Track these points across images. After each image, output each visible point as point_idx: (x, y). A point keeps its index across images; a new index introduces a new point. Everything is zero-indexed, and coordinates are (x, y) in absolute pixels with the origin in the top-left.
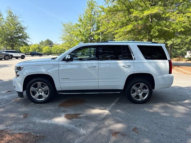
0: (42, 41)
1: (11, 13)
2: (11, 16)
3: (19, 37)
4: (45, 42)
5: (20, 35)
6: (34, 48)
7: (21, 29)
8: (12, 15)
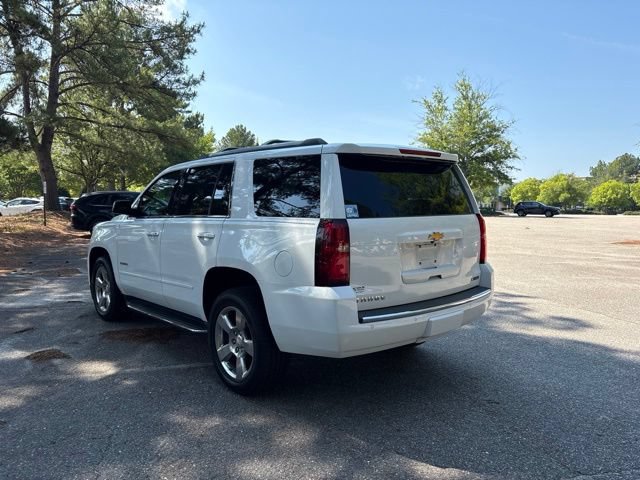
0: (601, 164)
1: (467, 87)
2: (465, 98)
3: (488, 158)
4: (611, 164)
5: (490, 149)
6: (552, 189)
7: (493, 133)
8: (470, 95)
